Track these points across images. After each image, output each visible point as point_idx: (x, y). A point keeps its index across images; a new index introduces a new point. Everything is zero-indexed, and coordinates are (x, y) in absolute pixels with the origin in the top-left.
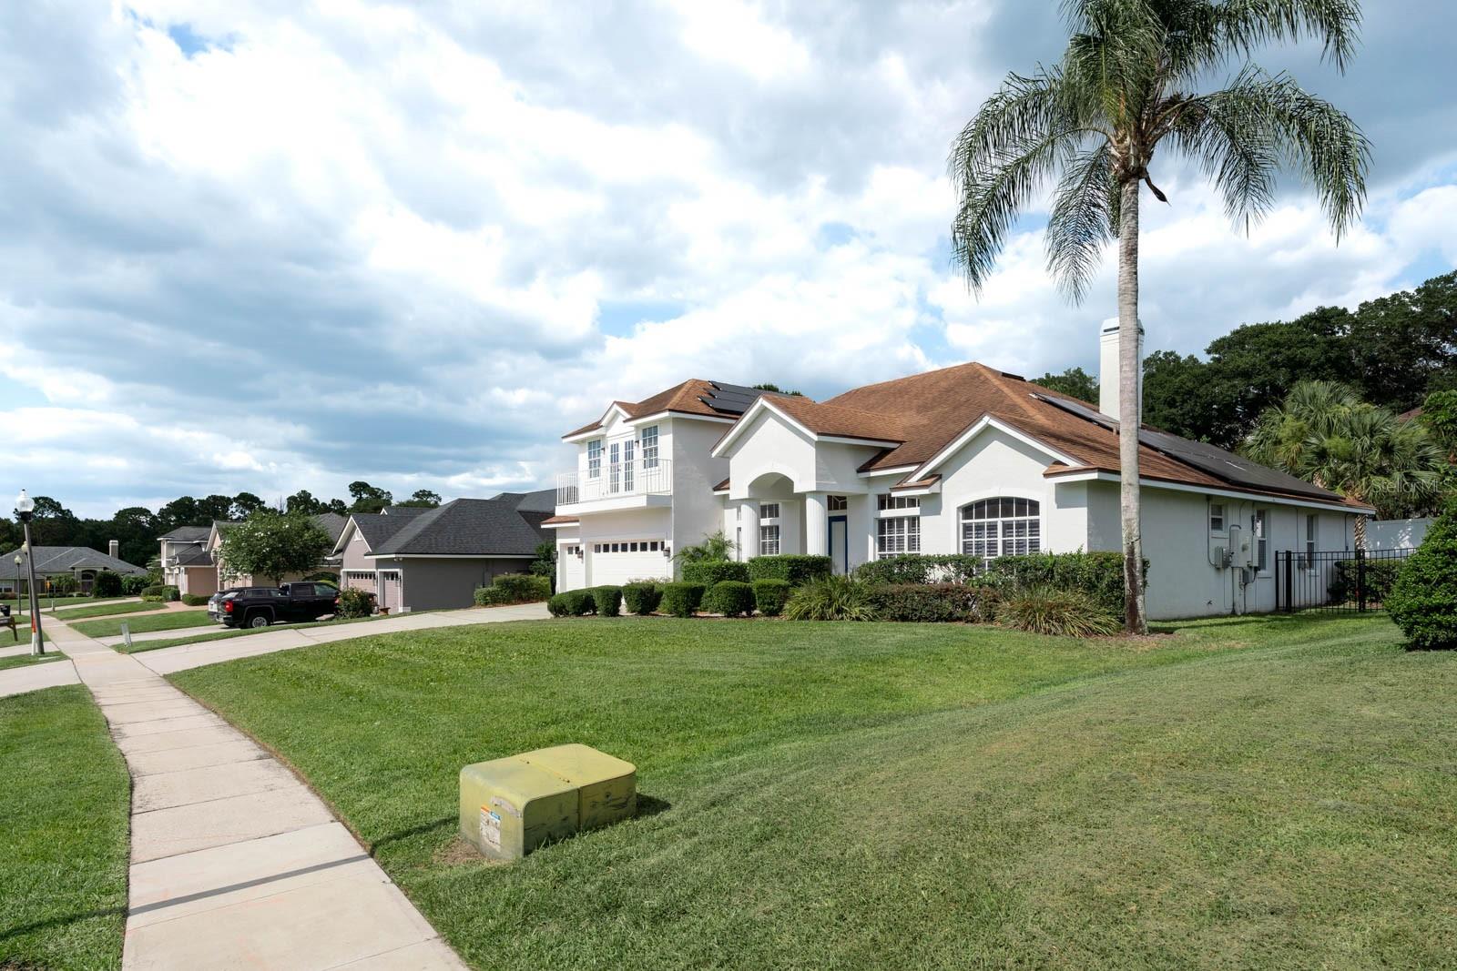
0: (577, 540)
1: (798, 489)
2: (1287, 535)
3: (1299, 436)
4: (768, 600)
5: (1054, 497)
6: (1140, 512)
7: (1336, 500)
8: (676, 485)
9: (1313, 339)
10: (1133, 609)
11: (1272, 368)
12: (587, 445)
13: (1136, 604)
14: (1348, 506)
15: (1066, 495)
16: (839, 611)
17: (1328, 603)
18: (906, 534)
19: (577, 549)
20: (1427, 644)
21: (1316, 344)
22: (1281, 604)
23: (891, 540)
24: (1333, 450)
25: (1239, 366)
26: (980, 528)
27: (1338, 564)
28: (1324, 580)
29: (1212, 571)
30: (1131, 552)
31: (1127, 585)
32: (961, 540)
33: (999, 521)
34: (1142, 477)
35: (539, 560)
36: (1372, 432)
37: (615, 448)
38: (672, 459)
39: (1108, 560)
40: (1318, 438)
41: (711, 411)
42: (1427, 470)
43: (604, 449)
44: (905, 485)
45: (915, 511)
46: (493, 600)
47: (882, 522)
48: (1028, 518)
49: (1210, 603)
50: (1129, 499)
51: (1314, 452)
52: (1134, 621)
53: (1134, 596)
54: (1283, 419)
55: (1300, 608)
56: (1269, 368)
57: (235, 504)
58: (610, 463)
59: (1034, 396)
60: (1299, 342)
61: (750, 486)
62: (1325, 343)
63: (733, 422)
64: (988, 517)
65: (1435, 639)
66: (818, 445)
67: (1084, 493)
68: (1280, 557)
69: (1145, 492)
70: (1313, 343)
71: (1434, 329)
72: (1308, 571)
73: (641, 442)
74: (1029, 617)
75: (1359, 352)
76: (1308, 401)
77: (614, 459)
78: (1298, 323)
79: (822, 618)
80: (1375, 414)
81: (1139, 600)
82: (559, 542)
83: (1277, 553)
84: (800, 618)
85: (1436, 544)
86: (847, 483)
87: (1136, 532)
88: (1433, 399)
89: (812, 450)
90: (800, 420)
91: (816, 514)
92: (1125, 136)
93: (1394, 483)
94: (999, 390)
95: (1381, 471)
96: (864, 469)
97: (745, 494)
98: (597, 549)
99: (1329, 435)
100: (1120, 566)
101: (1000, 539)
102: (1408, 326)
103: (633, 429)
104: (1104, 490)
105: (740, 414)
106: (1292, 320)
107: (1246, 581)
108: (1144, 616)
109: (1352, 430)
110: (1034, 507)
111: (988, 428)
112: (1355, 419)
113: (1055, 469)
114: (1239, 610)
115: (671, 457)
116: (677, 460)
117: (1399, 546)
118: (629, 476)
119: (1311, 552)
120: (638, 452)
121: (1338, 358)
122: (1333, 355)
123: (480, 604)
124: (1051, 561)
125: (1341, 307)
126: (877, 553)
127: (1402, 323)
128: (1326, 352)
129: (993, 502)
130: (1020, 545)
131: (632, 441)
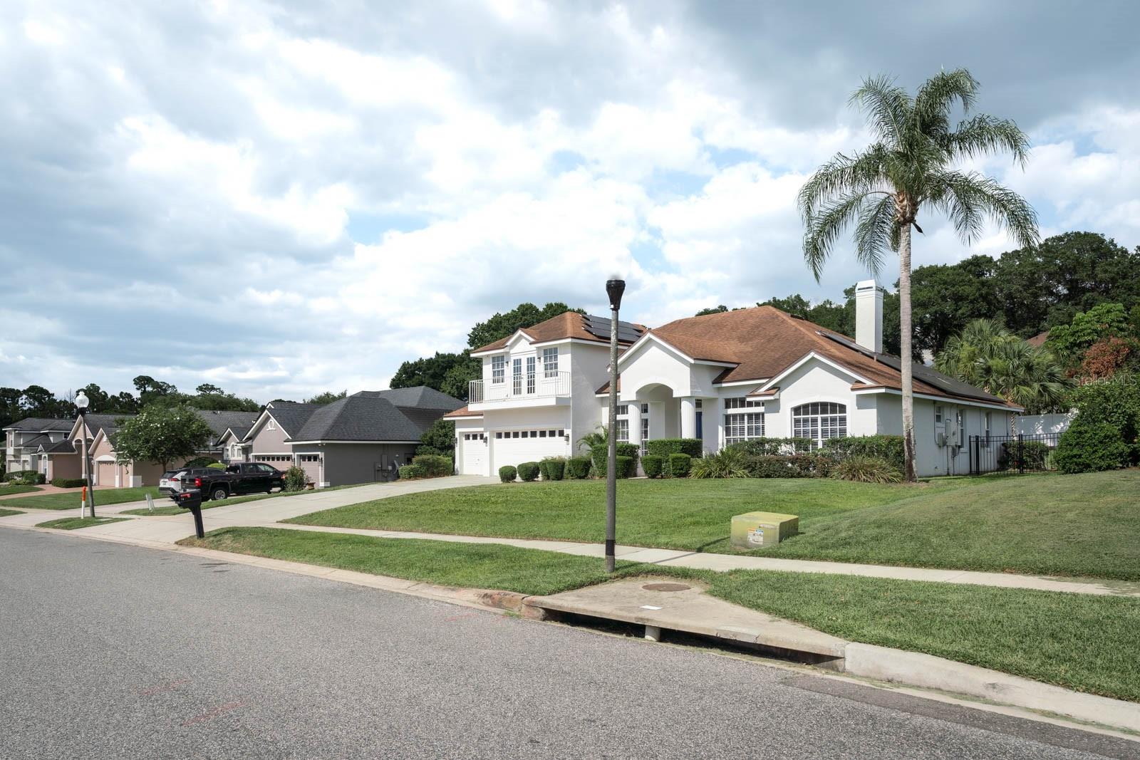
0: (481, 429)
1: (675, 395)
2: (975, 426)
3: (972, 358)
4: (679, 467)
5: (855, 403)
6: (913, 412)
7: (1001, 403)
8: (573, 390)
9: (970, 280)
10: (910, 466)
11: (943, 301)
12: (491, 360)
13: (912, 465)
14: (1009, 407)
15: (863, 402)
16: (730, 472)
17: (998, 470)
18: (746, 425)
19: (482, 436)
20: (1072, 471)
21: (972, 283)
22: (973, 470)
23: (735, 429)
24: (995, 367)
25: (919, 299)
26: (806, 421)
27: (1003, 444)
28: (995, 455)
29: (936, 448)
30: (909, 435)
31: (907, 454)
32: (793, 429)
33: (819, 417)
34: (914, 392)
35: (422, 445)
36: (1020, 356)
37: (518, 362)
38: (570, 371)
39: (893, 440)
40: (984, 358)
41: (595, 338)
42: (1054, 382)
43: (507, 362)
44: (756, 393)
45: (760, 409)
46: (415, 475)
47: (727, 417)
48: (838, 415)
49: (936, 468)
50: (907, 405)
51: (983, 369)
52: (910, 474)
53: (911, 461)
54: (962, 345)
55: (985, 472)
56: (940, 301)
57: (24, 396)
58: (512, 374)
59: (819, 333)
60: (960, 282)
61: (637, 392)
62: (978, 282)
63: (626, 348)
64: (812, 414)
65: (1075, 469)
66: (692, 366)
67: (874, 401)
68: (972, 439)
69: (916, 401)
70: (970, 283)
71: (1051, 275)
72: (986, 448)
73: (542, 359)
74: (852, 473)
75: (1001, 291)
76: (977, 332)
77: (517, 370)
78: (960, 266)
79: (720, 477)
80: (1019, 344)
81: (914, 462)
82: (458, 431)
83: (970, 437)
84: (705, 477)
85: (1074, 429)
86: (707, 391)
87: (911, 424)
88: (1053, 331)
89: (687, 370)
90: (680, 350)
91: (687, 411)
92: (903, 200)
93: (1032, 391)
94: (797, 329)
95: (1024, 383)
96: (718, 381)
97: (634, 398)
98: (499, 436)
99: (991, 356)
100: (902, 443)
101: (820, 428)
102: (1034, 273)
103: (535, 349)
104: (889, 400)
105: (632, 343)
106: (955, 264)
107: (954, 454)
108: (916, 471)
109: (1006, 354)
110: (843, 408)
111: (813, 358)
112: (1008, 347)
113: (857, 385)
114: (951, 472)
115: (569, 370)
116: (574, 373)
117: (1035, 432)
118: (531, 383)
119: (988, 437)
120: (540, 367)
121: (987, 294)
122: (984, 291)
123: (403, 478)
124: (864, 441)
125: (988, 256)
126: (725, 437)
127: (1031, 271)
128: (979, 289)
129: (815, 405)
130: (833, 431)
131: (534, 358)
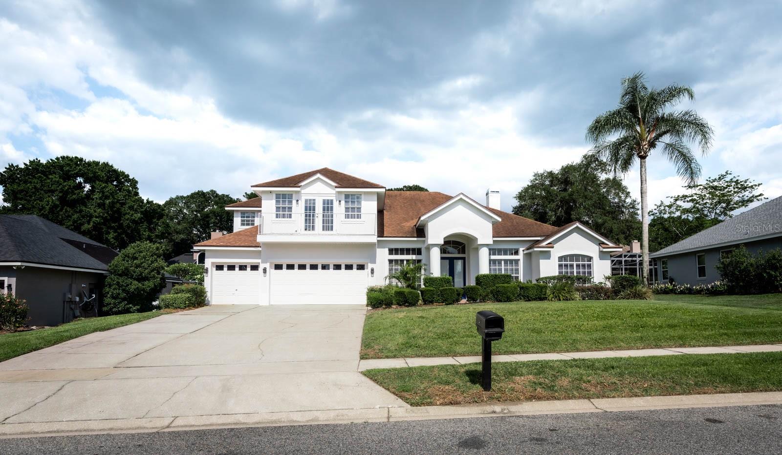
0: (256, 261)
1: (481, 242)
5: (598, 255)
12: (274, 196)
15: (603, 256)
18: (503, 267)
19: (256, 267)
23: (494, 270)
26: (566, 266)
32: (558, 270)
33: (575, 263)
37: (310, 202)
43: (297, 200)
45: (516, 257)
48: (587, 262)
58: (304, 211)
61: (445, 238)
64: (570, 261)
67: (608, 255)
73: (343, 202)
77: (310, 208)
82: (211, 261)
89: (490, 225)
97: (441, 242)
98: (278, 267)
101: (575, 270)
103: (335, 192)
110: (590, 259)
111: (577, 227)
113: (602, 245)
115: (374, 214)
118: (328, 221)
120: (339, 210)
129: (572, 256)
130: (584, 273)
131: (332, 201)
